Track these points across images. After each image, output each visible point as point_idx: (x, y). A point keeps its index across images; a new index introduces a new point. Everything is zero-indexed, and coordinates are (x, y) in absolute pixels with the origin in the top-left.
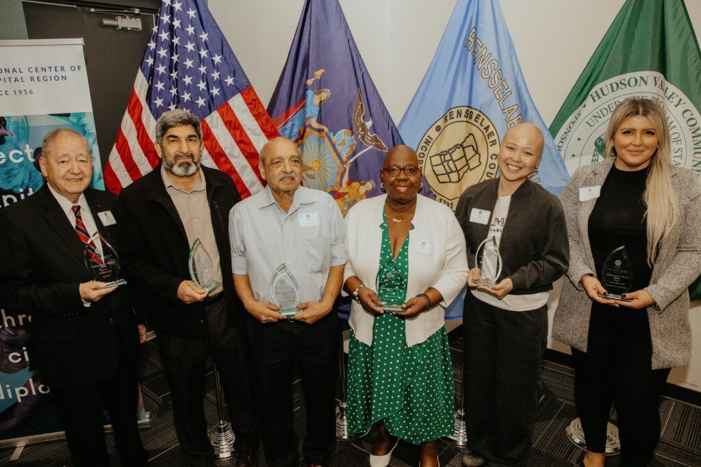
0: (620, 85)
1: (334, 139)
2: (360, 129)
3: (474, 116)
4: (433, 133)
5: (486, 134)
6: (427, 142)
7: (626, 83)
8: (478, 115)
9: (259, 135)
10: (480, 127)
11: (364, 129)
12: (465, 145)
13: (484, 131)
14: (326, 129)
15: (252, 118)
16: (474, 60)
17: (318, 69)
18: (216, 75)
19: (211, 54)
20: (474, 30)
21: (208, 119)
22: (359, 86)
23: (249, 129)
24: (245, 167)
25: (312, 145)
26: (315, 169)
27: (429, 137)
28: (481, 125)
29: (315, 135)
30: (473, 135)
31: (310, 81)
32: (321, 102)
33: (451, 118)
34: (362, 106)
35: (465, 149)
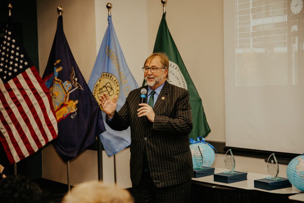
1: (64, 84)
2: (73, 81)
3: (110, 76)
4: (98, 82)
5: (115, 83)
6: (97, 86)
9: (36, 82)
10: (112, 80)
11: (75, 81)
12: (106, 86)
13: (114, 81)
14: (61, 81)
15: (34, 76)
16: (109, 57)
17: (58, 60)
18: (21, 61)
19: (20, 54)
20: (108, 47)
21: (18, 76)
22: (72, 66)
23: (33, 80)
24: (31, 94)
25: (55, 86)
26: (56, 95)
27: (97, 84)
28: (113, 79)
29: (56, 83)
30: (109, 83)
31: (55, 64)
32: (59, 71)
33: (102, 77)
34: (74, 73)
35: (107, 88)
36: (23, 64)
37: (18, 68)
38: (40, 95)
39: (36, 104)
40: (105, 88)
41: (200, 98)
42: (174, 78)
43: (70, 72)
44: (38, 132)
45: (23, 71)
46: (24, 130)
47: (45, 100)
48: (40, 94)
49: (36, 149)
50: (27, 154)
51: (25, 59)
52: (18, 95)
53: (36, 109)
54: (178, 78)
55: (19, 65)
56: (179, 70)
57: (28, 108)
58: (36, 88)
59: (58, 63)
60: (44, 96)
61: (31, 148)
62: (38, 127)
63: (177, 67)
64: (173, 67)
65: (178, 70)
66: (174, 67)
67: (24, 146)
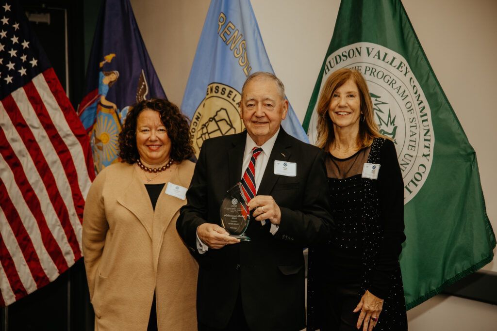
0: (342, 57)
1: (121, 115)
3: (227, 92)
4: (201, 109)
6: (198, 118)
7: (347, 55)
8: (230, 91)
9: (56, 109)
10: (232, 102)
12: (217, 119)
13: (237, 106)
14: (115, 106)
15: (52, 95)
16: (225, 42)
17: (108, 54)
18: (24, 58)
19: (21, 41)
20: (222, 15)
21: (14, 94)
22: (142, 68)
23: (48, 104)
24: (44, 137)
25: (102, 120)
26: (104, 141)
27: (199, 113)
28: (233, 100)
29: (104, 111)
30: (225, 110)
31: (102, 64)
32: (111, 82)
33: (208, 94)
34: (145, 86)
35: (219, 123)
36: (27, 65)
37: (14, 73)
38: (64, 140)
39: (54, 162)
40: (214, 121)
41: (472, 148)
42: (394, 92)
43: (137, 84)
44: (58, 233)
45: (26, 82)
46: (25, 225)
47: (77, 152)
48: (64, 137)
49: (52, 273)
50: (31, 286)
51: (31, 53)
52: (14, 140)
53: (55, 176)
54: (405, 94)
55: (17, 67)
56: (409, 69)
57: (37, 173)
58: (54, 123)
59: (110, 61)
60: (73, 145)
61: (41, 270)
62: (58, 220)
63: (401, 63)
64: (391, 64)
65: (404, 72)
66: (393, 64)
67: (25, 265)
